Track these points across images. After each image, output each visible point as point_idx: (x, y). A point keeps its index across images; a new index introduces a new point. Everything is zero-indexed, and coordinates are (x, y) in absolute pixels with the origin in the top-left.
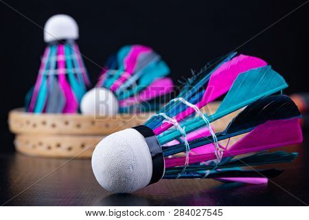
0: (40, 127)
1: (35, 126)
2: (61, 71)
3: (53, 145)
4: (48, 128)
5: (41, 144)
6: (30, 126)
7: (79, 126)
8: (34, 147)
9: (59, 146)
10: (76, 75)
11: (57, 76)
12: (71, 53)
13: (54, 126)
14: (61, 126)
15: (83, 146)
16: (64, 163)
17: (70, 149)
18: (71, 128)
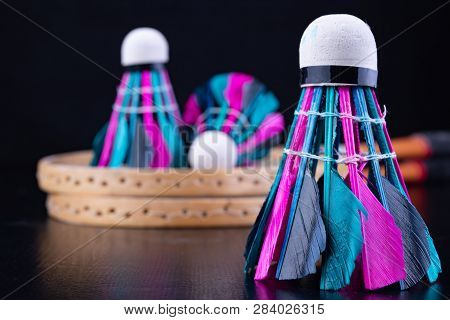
0: (85, 185)
1: (77, 183)
2: (147, 109)
3: (105, 211)
4: (96, 187)
5: (87, 208)
6: (71, 183)
7: (139, 185)
8: (77, 212)
9: (112, 211)
10: (167, 115)
11: (141, 116)
12: (159, 84)
13: (104, 184)
14: (114, 185)
15: (146, 211)
16: (120, 234)
17: (128, 215)
18: (129, 187)
